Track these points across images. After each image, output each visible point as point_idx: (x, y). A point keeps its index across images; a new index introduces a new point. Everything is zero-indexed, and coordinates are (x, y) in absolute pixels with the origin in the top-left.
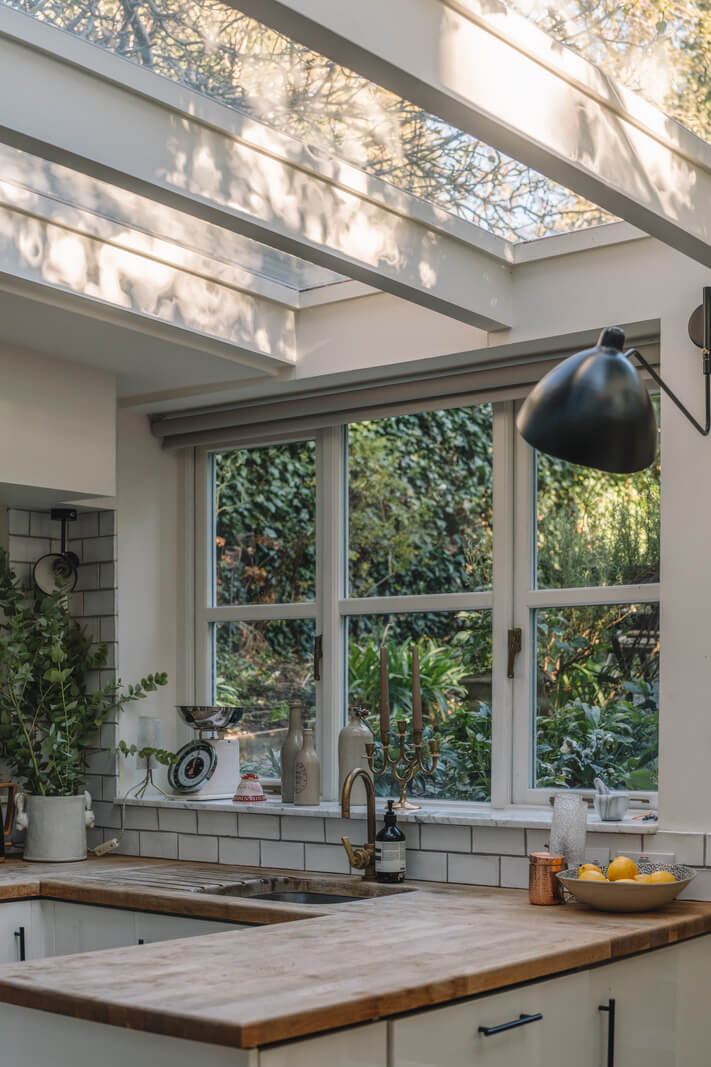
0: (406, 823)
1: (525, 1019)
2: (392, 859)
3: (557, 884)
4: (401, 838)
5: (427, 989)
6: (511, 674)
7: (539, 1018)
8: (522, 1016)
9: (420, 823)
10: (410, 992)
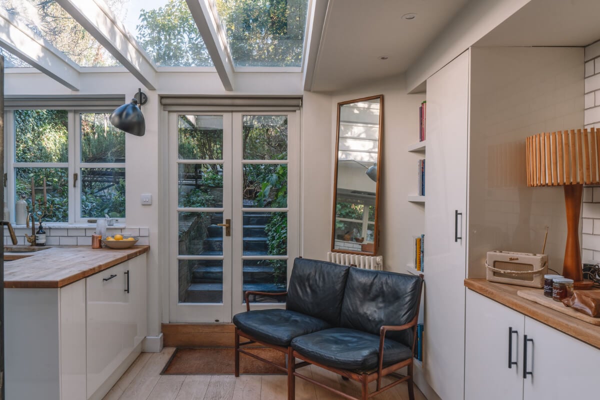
0: (46, 229)
1: (112, 276)
2: (42, 239)
3: (100, 241)
4: (44, 233)
5: (94, 269)
6: (75, 186)
7: (116, 275)
8: (111, 276)
9: (50, 228)
10: (91, 270)
